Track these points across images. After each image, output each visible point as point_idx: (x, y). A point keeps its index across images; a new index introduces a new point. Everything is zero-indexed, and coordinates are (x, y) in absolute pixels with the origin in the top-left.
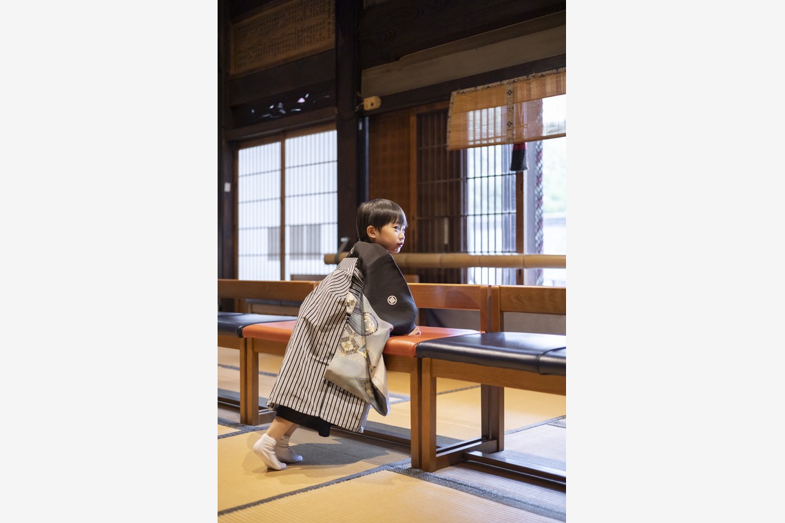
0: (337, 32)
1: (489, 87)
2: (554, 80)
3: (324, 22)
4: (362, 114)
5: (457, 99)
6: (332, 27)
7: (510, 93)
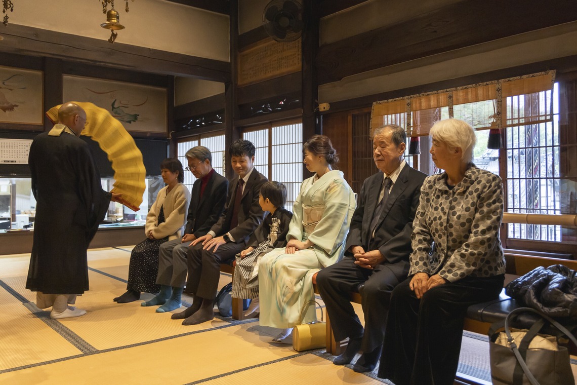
0: (303, 60)
1: (395, 100)
2: (436, 98)
3: (295, 54)
4: (318, 114)
5: (376, 106)
6: (300, 57)
7: (408, 104)
